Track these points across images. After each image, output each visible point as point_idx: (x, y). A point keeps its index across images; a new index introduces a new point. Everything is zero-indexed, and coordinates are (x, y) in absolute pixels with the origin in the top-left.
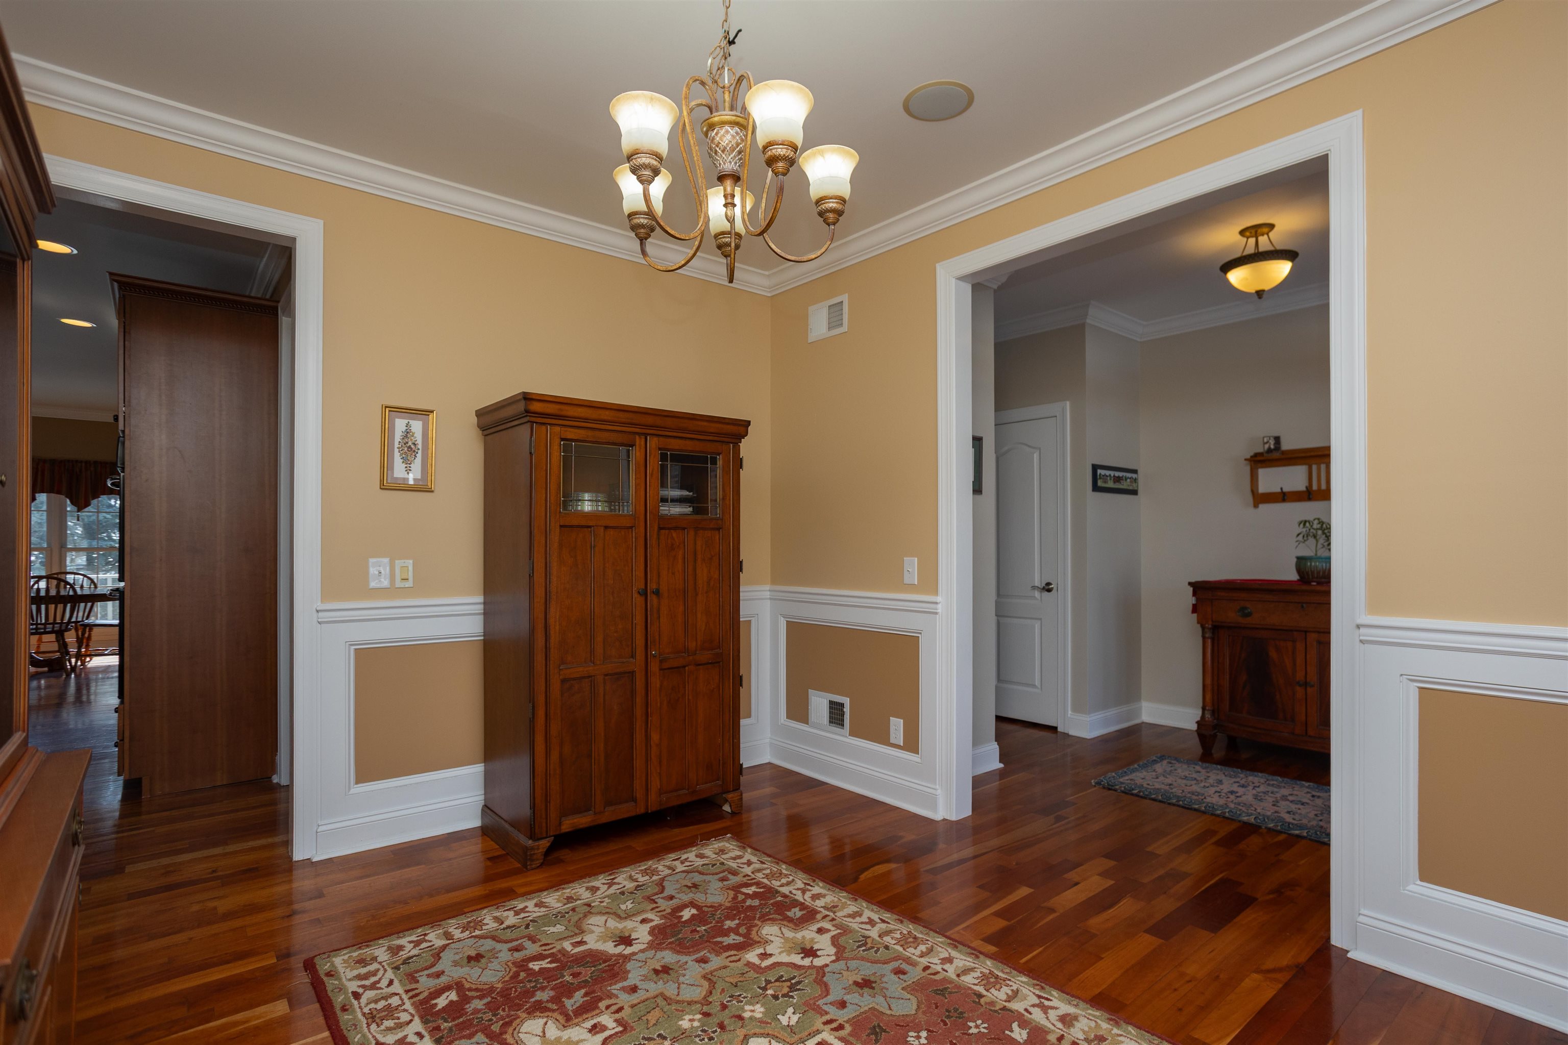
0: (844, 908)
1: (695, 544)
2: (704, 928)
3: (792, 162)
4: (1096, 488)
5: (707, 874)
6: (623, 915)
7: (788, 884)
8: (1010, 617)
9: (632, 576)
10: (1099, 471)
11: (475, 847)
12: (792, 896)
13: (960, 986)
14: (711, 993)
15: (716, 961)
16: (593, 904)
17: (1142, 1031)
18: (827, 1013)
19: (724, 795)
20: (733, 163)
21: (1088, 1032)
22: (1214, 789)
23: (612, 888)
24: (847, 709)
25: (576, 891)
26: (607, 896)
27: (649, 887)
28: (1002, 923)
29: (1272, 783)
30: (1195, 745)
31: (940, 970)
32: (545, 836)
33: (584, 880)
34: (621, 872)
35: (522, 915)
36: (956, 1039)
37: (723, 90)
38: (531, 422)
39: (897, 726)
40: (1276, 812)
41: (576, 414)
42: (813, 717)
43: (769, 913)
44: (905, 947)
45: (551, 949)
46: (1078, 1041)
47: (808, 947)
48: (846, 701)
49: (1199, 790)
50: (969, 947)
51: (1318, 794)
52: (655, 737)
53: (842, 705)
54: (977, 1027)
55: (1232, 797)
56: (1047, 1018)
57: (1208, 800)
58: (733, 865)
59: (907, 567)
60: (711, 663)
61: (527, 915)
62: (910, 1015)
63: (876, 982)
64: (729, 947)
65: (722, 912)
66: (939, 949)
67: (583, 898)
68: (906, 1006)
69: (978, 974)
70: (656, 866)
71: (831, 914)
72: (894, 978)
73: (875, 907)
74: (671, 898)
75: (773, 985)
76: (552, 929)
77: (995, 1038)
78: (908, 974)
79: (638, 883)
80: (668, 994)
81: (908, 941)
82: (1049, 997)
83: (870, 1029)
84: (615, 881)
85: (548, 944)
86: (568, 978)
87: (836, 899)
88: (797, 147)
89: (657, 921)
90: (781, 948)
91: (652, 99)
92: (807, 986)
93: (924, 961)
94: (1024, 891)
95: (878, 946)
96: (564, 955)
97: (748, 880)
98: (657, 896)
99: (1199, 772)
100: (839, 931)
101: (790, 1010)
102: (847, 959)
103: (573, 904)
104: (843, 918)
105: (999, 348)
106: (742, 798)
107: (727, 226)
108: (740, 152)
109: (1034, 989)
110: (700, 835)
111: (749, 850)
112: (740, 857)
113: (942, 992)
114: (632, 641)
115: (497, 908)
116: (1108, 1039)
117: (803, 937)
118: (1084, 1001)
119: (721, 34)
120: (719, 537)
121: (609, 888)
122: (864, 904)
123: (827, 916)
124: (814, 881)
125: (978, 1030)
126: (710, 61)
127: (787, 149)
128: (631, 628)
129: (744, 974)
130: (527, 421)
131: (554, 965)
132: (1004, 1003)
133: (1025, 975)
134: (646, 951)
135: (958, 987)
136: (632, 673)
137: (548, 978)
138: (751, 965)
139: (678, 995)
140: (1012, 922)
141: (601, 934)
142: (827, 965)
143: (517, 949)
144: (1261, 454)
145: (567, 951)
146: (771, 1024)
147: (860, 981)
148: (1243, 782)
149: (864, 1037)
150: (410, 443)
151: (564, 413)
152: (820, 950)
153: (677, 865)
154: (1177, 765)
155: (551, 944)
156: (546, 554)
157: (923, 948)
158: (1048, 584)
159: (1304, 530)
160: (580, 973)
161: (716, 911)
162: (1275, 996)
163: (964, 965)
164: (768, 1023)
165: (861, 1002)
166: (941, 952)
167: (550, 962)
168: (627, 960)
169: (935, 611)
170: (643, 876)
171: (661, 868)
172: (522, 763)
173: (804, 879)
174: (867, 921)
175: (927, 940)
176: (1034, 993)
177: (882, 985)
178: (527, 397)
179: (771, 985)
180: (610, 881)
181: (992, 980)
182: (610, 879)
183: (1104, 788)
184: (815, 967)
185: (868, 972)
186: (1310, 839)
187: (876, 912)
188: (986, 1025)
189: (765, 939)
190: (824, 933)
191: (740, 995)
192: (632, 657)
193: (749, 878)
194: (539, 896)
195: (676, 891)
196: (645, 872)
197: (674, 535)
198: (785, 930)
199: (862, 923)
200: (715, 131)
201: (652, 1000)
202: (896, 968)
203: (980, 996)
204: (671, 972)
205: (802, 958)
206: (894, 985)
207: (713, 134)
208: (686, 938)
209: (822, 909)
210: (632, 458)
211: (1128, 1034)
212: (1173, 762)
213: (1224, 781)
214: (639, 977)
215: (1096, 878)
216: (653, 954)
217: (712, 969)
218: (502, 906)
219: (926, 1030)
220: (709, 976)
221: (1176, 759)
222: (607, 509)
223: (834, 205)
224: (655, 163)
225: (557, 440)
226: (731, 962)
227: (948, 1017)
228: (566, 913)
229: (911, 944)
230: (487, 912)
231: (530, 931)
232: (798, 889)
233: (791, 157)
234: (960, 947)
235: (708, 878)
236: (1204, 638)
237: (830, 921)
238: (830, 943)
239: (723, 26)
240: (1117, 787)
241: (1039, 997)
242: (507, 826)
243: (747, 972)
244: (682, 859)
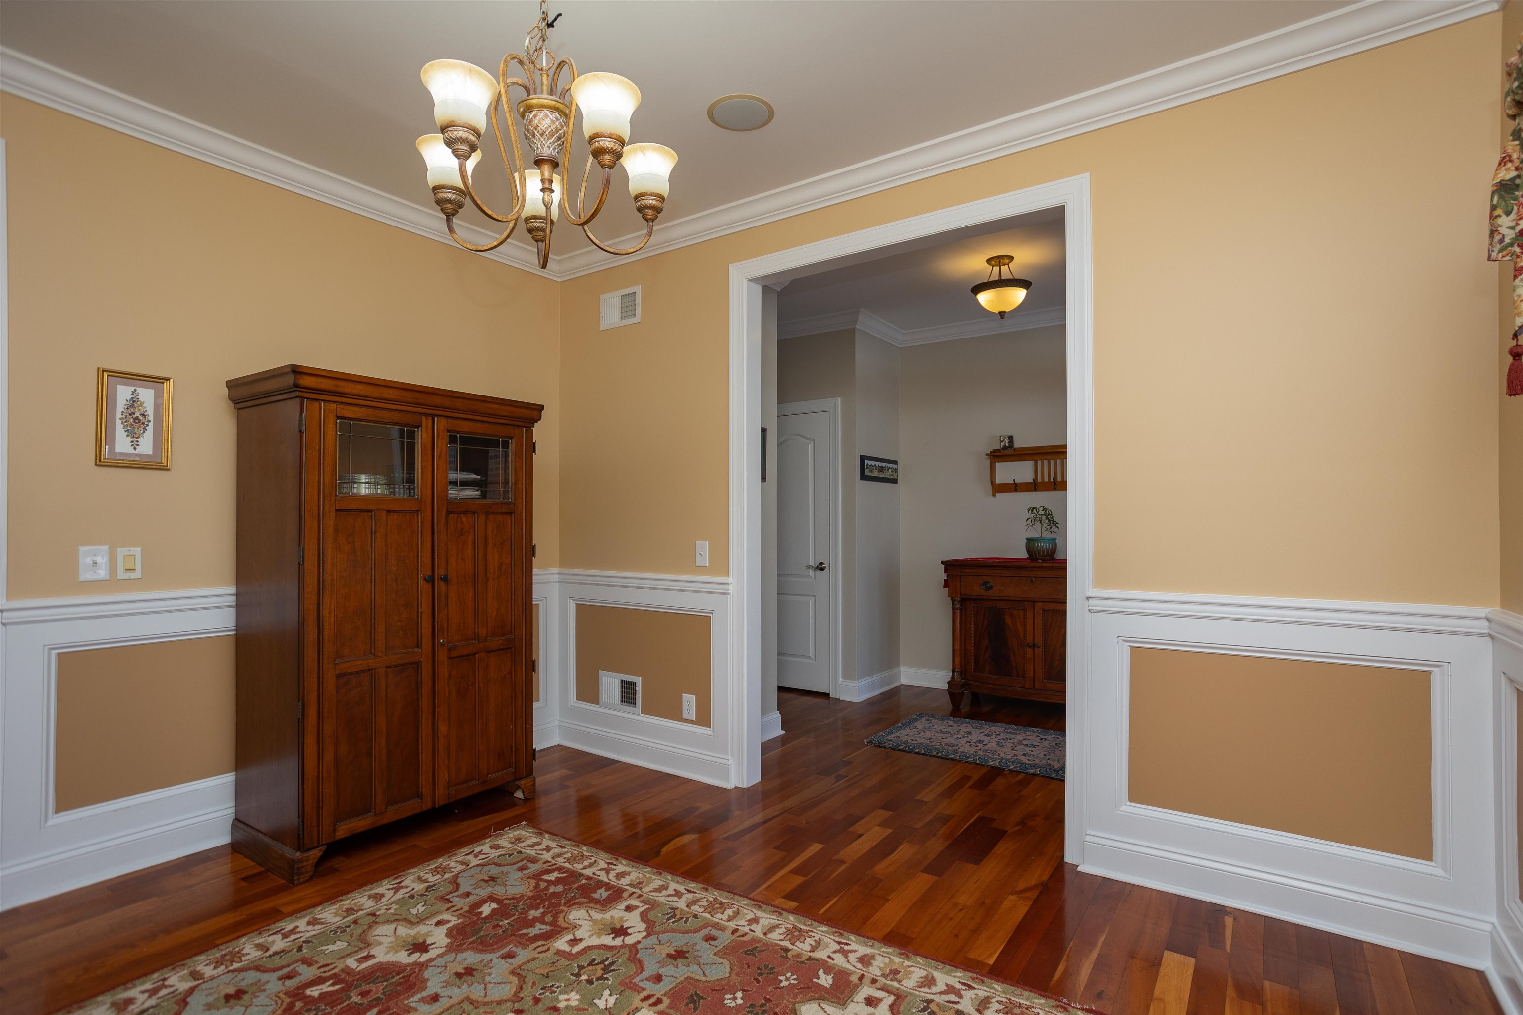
0: (650, 883)
1: (486, 529)
2: (507, 922)
3: (619, 155)
4: (863, 477)
5: (504, 865)
6: (415, 920)
7: (591, 865)
8: (787, 594)
9: (418, 562)
10: (866, 462)
11: (223, 868)
12: (596, 877)
13: (768, 943)
14: (521, 988)
15: (523, 955)
16: (378, 913)
17: (928, 960)
18: (644, 989)
19: (516, 782)
20: (551, 149)
21: (884, 968)
22: (965, 740)
23: (398, 893)
24: (639, 688)
25: (356, 901)
26: (395, 902)
27: (442, 886)
28: (799, 880)
29: (1009, 730)
30: (946, 703)
31: (748, 931)
32: (316, 845)
33: (365, 888)
34: (408, 874)
35: (293, 937)
36: (769, 995)
37: (541, 72)
38: (301, 397)
39: (689, 702)
40: (1015, 755)
41: (354, 391)
42: (604, 697)
43: (574, 898)
44: (713, 913)
45: (332, 969)
46: (876, 978)
47: (618, 926)
48: (638, 680)
49: (953, 742)
50: (772, 906)
51: (1044, 737)
52: (443, 728)
53: (634, 684)
54: (787, 979)
55: (980, 746)
56: (848, 961)
57: (962, 749)
58: (532, 852)
59: (698, 550)
60: (503, 649)
61: (298, 936)
62: (725, 979)
63: (688, 951)
64: (536, 938)
65: (525, 903)
66: (745, 911)
67: (365, 908)
68: (720, 970)
69: (783, 930)
70: (448, 863)
71: (638, 891)
72: (706, 945)
73: (679, 879)
74: (468, 894)
75: (586, 969)
76: (331, 947)
77: (804, 988)
78: (719, 940)
79: (428, 884)
80: (474, 997)
81: (715, 907)
82: (848, 942)
83: (688, 998)
84: (402, 884)
85: (328, 965)
86: (356, 999)
87: (641, 875)
88: (625, 142)
89: (454, 921)
90: (590, 931)
91: (471, 71)
92: (620, 966)
93: (732, 925)
94: (816, 847)
95: (687, 916)
96: (348, 974)
97: (549, 866)
98: (451, 895)
99: (952, 726)
100: (647, 906)
101: (607, 992)
102: (658, 933)
103: (354, 916)
104: (650, 893)
105: (782, 346)
106: (535, 783)
107: (542, 211)
108: (559, 138)
109: (834, 936)
110: (493, 824)
111: (547, 836)
112: (538, 844)
113: (751, 952)
114: (418, 630)
115: (260, 933)
116: (901, 972)
117: (612, 917)
118: (878, 941)
119: (540, 16)
120: (511, 522)
121: (395, 893)
122: (669, 877)
123: (634, 893)
124: (617, 860)
125: (788, 982)
126: (527, 41)
127: (615, 142)
128: (416, 616)
129: (554, 963)
130: (295, 395)
131: (337, 987)
132: (809, 953)
133: (825, 924)
134: (446, 954)
135: (766, 944)
136: (418, 664)
137: (331, 1003)
138: (561, 953)
139: (486, 996)
140: (808, 877)
141: (390, 945)
142: (639, 942)
143: (289, 977)
144: (998, 450)
145: (353, 969)
146: (588, 1009)
147: (673, 953)
148: (987, 732)
149: (683, 1007)
150: (137, 414)
151: (340, 389)
152: (630, 927)
153: (471, 859)
154: (934, 721)
155: (332, 964)
156: (319, 540)
157: (729, 912)
158: (821, 564)
159: (1032, 515)
160: (369, 991)
161: (518, 902)
162: (1028, 912)
163: (770, 923)
164: (585, 1009)
165: (676, 973)
166: (747, 914)
167: (332, 985)
168: (424, 968)
169: (727, 591)
170: (433, 876)
171: (452, 864)
172: (289, 767)
173: (607, 859)
174: (674, 893)
175: (733, 904)
176: (834, 940)
177: (695, 953)
178: (296, 370)
179: (584, 970)
180: (395, 885)
181: (796, 934)
182: (396, 883)
183: (875, 746)
184: (627, 945)
185: (679, 943)
186: (1042, 776)
187: (681, 884)
188: (795, 977)
189: (573, 924)
190: (633, 911)
191: (553, 985)
192: (418, 646)
193: (549, 864)
194: (311, 913)
195: (472, 887)
196: (435, 871)
197: (464, 519)
198: (592, 913)
199: (669, 896)
200: (533, 113)
201: (457, 1006)
202: (707, 935)
203: (787, 950)
204: (475, 973)
205: (613, 938)
206: (706, 951)
207: (531, 116)
208: (488, 935)
209: (627, 887)
210: (418, 439)
211: (917, 964)
212: (930, 718)
213: (972, 732)
214: (440, 984)
215: (876, 829)
216: (453, 957)
217: (520, 963)
218: (265, 930)
219: (741, 990)
220: (518, 971)
221: (932, 716)
222: (387, 492)
223: (654, 202)
224: (472, 138)
225: (332, 418)
226: (539, 953)
227: (760, 974)
228: (346, 927)
229: (719, 910)
230: (246, 940)
231: (303, 954)
232: (601, 870)
233: (619, 151)
234: (764, 907)
235: (505, 869)
236: (954, 609)
237: (637, 897)
238: (639, 919)
239: (541, 7)
240: (886, 745)
241: (839, 943)
242: (266, 839)
243: (558, 961)
244: (475, 852)
